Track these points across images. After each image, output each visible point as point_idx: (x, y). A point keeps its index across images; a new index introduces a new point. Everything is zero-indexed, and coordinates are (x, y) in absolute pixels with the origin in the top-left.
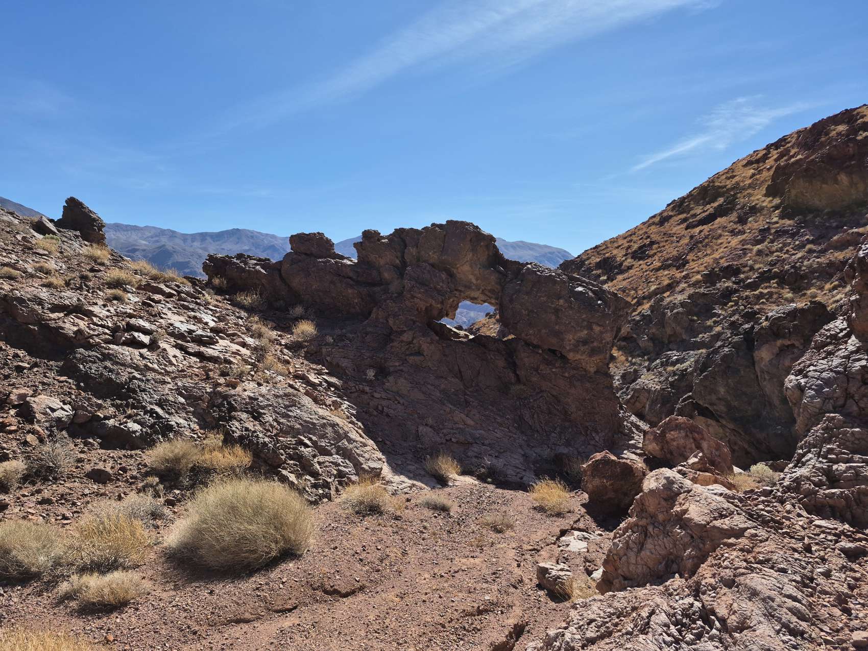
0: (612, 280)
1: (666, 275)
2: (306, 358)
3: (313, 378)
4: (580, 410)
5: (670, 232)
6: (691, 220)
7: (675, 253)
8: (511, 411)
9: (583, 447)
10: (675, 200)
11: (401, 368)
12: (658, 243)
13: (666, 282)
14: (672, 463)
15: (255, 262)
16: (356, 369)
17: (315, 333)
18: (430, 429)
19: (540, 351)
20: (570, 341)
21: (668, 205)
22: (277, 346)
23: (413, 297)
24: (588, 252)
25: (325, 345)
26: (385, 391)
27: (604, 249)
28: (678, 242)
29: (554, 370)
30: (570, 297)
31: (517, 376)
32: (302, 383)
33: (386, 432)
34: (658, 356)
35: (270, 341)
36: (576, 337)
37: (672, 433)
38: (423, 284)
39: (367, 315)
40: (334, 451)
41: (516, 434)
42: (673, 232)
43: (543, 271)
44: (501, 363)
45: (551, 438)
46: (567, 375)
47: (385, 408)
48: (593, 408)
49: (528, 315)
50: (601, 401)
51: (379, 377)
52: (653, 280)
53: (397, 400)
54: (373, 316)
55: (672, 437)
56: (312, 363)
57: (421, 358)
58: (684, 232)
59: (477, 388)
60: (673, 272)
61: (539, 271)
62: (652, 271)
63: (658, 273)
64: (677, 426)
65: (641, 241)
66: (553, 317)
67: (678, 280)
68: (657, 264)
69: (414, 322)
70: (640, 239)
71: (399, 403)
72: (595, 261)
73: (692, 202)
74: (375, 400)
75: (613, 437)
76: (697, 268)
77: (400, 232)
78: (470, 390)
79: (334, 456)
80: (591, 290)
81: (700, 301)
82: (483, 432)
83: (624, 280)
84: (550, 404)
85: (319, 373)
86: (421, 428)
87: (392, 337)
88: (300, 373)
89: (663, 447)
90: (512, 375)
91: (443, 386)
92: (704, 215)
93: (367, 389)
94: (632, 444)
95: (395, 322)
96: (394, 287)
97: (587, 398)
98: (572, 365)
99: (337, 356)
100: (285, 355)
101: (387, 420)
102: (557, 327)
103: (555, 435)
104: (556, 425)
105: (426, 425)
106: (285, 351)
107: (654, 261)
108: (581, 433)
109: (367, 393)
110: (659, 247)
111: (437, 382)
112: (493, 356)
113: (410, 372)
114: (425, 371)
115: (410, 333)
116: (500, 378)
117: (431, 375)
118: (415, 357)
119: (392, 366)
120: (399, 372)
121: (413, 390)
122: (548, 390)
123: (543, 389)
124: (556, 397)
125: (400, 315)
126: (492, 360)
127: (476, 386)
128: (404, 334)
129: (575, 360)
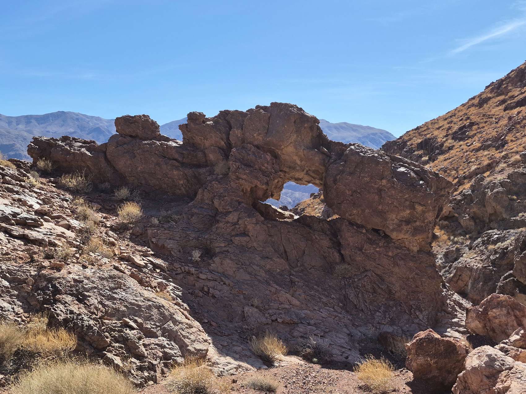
0: (433, 161)
1: (486, 156)
2: (131, 239)
3: (138, 259)
4: (404, 289)
5: (489, 113)
6: (509, 102)
7: (494, 134)
8: (336, 290)
9: (407, 326)
10: (493, 83)
11: (228, 248)
12: (477, 124)
13: (486, 162)
14: (494, 341)
15: (81, 144)
16: (181, 250)
17: (141, 214)
18: (256, 310)
19: (364, 231)
20: (393, 220)
21: (487, 87)
22: (102, 228)
23: (238, 178)
24: (410, 133)
25: (151, 226)
26: (211, 272)
27: (425, 131)
28: (497, 123)
30: (393, 177)
31: (342, 255)
32: (127, 265)
33: (212, 313)
34: (479, 234)
35: (95, 223)
36: (399, 217)
37: (494, 310)
38: (248, 165)
39: (192, 196)
40: (159, 333)
41: (341, 314)
42: (492, 113)
43: (366, 152)
44: (325, 242)
45: (376, 317)
46: (390, 254)
47: (211, 289)
48: (417, 287)
49: (352, 195)
50: (424, 279)
51: (205, 259)
52: (473, 160)
53: (222, 281)
54: (199, 197)
55: (494, 315)
56: (138, 245)
57: (246, 239)
58: (503, 114)
59: (302, 268)
60: (493, 152)
61: (362, 152)
62: (472, 151)
63: (478, 153)
64: (498, 303)
65: (461, 122)
66: (377, 197)
67: (498, 160)
68: (477, 145)
69: (240, 203)
70: (460, 120)
71: (224, 284)
72: (416, 142)
73: (510, 84)
74: (201, 281)
75: (437, 315)
76: (515, 149)
77: (224, 114)
78: (295, 270)
79: (159, 338)
80: (413, 170)
81: (520, 181)
82: (309, 312)
83: (445, 160)
84: (375, 283)
85: (145, 255)
86: (246, 309)
87: (218, 218)
88: (125, 254)
89: (485, 324)
90: (337, 255)
91: (268, 267)
92: (522, 96)
93: (193, 270)
94: (455, 322)
95: (221, 203)
96: (219, 168)
97: (410, 277)
98: (395, 243)
99: (162, 237)
100: (110, 237)
101: (213, 301)
102: (380, 207)
103: (380, 314)
104: (380, 304)
105: (252, 305)
106: (111, 233)
107: (474, 141)
108: (405, 312)
109: (192, 274)
110: (479, 128)
111: (262, 263)
112: (318, 236)
113: (236, 253)
114: (251, 251)
115: (236, 214)
116: (325, 258)
117: (257, 256)
118: (241, 238)
119: (217, 247)
120: (225, 253)
121: (238, 270)
122: (372, 269)
123: (368, 268)
124: (381, 276)
125: (226, 196)
126: (317, 240)
127: (301, 266)
128: (230, 215)
129: (398, 240)
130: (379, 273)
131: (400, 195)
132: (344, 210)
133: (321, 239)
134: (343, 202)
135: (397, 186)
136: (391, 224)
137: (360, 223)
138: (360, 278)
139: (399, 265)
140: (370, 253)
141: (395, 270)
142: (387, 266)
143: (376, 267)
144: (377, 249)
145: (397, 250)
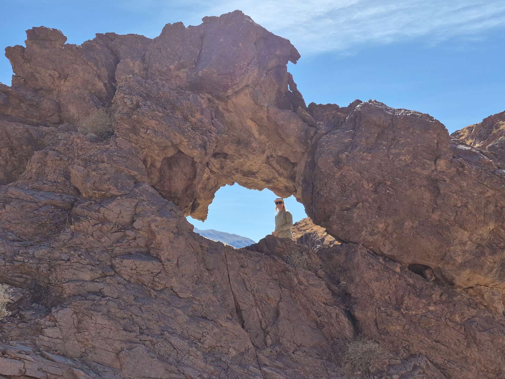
19: (398, 270)
20: (465, 244)
29: (431, 308)
36: (475, 237)
49: (375, 191)
57: (151, 265)
59: (277, 348)
66: (427, 195)
69: (137, 182)
90: (344, 320)
91: (209, 341)
95: (88, 175)
102: (435, 216)
111: (194, 330)
112: (304, 277)
113: (124, 300)
114: (163, 299)
115: (127, 204)
116: (319, 326)
117: (179, 311)
118: (138, 263)
119: (70, 281)
120: (93, 297)
121: (130, 349)
122: (423, 351)
123: (414, 349)
124: (444, 369)
125: (103, 162)
126: (302, 287)
127: (273, 345)
128: (112, 205)
129: (468, 288)
130: (439, 361)
131: (478, 189)
132: (359, 221)
133: (311, 285)
134: (355, 205)
135: (470, 173)
136: (459, 253)
137: (388, 252)
138: (403, 372)
139: (479, 341)
140: (417, 316)
141: (471, 355)
142: (455, 344)
143: (433, 348)
144: (429, 306)
145: (469, 311)
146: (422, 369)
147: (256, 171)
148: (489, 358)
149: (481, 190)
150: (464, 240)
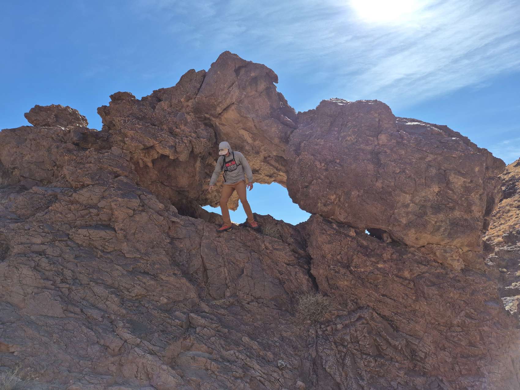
19: (353, 233)
30: (398, 131)
31: (313, 278)
44: (283, 255)
46: (407, 274)
49: (326, 169)
66: (371, 167)
102: (379, 184)
122: (371, 304)
124: (391, 321)
127: (230, 296)
129: (420, 247)
131: (417, 155)
132: (314, 195)
133: (275, 249)
134: (310, 183)
135: (409, 141)
136: (403, 215)
137: (344, 219)
138: (347, 322)
139: (428, 296)
140: (365, 273)
141: (420, 308)
142: (403, 298)
143: (380, 302)
144: (378, 264)
145: (419, 267)
146: (366, 320)
147: (258, 169)
148: (438, 311)
149: (420, 156)
150: (407, 203)
